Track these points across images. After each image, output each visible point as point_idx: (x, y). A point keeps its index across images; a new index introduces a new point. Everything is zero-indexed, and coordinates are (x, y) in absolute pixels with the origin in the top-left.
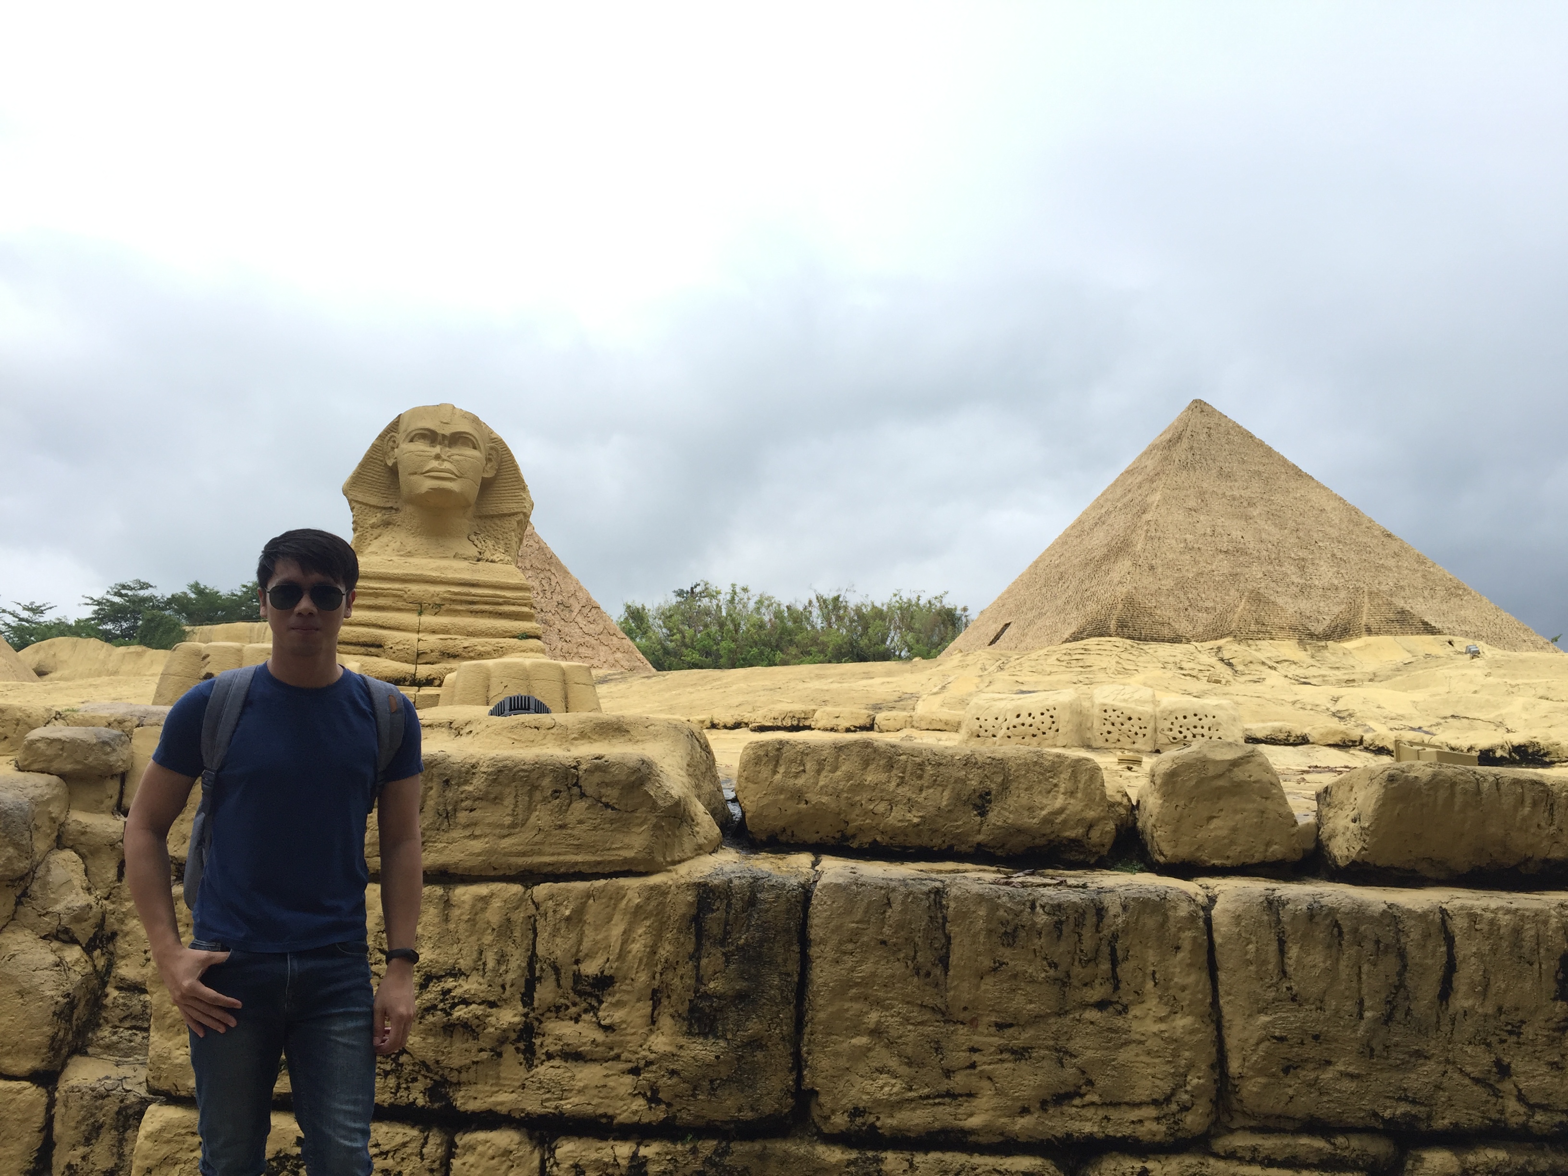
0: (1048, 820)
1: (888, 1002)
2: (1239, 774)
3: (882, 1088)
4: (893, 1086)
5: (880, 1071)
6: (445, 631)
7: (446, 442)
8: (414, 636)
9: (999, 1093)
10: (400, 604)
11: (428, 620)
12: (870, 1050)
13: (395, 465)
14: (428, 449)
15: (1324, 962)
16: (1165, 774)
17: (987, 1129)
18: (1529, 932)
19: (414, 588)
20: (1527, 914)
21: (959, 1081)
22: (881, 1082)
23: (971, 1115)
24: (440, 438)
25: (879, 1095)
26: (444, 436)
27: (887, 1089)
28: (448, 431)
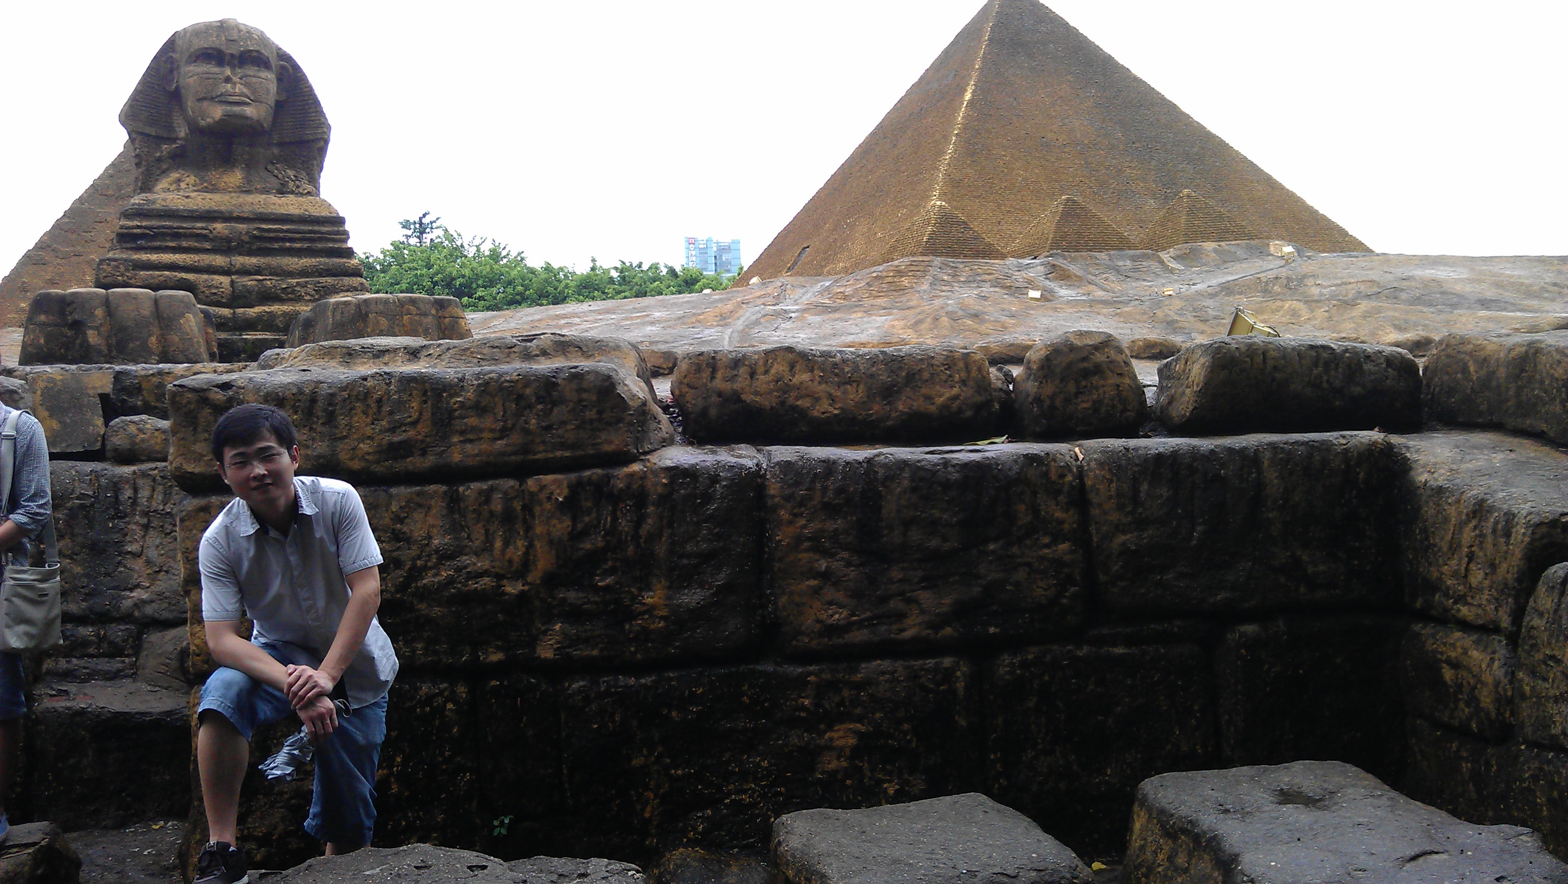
0: (945, 407)
1: (834, 550)
2: (1100, 357)
3: (832, 616)
4: (841, 613)
5: (830, 603)
6: (258, 271)
7: (236, 62)
8: (225, 280)
9: (923, 612)
10: (207, 246)
11: (240, 260)
12: (821, 588)
13: (177, 88)
14: (216, 70)
15: (1167, 492)
16: (1041, 360)
17: (914, 639)
18: (1317, 457)
19: (219, 227)
20: (1316, 444)
21: (895, 604)
22: (830, 612)
23: (903, 630)
24: (227, 58)
25: (830, 621)
26: (232, 55)
27: (837, 616)
28: (233, 50)
